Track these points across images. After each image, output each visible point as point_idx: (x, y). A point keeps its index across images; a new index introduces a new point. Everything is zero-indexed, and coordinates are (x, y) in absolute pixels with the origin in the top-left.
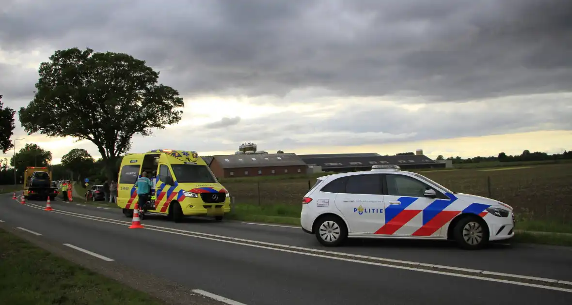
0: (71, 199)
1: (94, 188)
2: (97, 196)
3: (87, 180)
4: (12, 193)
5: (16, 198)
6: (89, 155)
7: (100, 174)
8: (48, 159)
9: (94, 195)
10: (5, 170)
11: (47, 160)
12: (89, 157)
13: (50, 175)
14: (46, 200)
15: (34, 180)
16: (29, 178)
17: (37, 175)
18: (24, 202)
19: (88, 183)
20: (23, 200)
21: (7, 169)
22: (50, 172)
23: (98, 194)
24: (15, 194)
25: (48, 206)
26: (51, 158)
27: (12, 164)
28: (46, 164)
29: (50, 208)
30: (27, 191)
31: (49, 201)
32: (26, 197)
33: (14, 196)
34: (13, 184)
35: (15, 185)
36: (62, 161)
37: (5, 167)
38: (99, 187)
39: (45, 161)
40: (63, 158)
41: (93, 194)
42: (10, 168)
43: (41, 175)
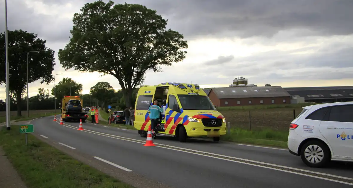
0: (97, 122)
1: (116, 113)
2: (117, 120)
3: (109, 107)
4: (53, 116)
5: (56, 120)
6: (111, 87)
7: (119, 102)
8: (80, 90)
9: (115, 119)
10: (47, 98)
11: (79, 91)
12: (111, 89)
13: (81, 103)
14: (79, 122)
15: (69, 106)
16: (66, 104)
17: (71, 102)
18: (62, 123)
19: (111, 109)
20: (61, 122)
21: (49, 97)
22: (82, 100)
23: (118, 118)
24: (55, 117)
25: (80, 126)
26: (82, 89)
27: (53, 94)
28: (78, 94)
29: (82, 128)
30: (65, 114)
31: (81, 123)
32: (64, 120)
33: (55, 119)
34: (54, 109)
36: (91, 91)
37: (47, 96)
38: (119, 112)
39: (77, 91)
40: (91, 89)
41: (114, 118)
42: (51, 97)
43: (75, 102)
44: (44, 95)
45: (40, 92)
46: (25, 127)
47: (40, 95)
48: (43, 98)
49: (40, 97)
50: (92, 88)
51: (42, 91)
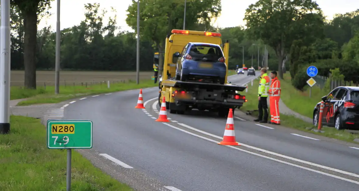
0: (276, 118)
1: (341, 94)
2: (346, 115)
3: (312, 70)
4: (131, 92)
5: (142, 105)
6: (315, 6)
7: (340, 56)
8: (212, 11)
9: (338, 113)
10: (111, 35)
11: (210, 14)
12: (314, 11)
13: (225, 54)
15: (187, 63)
16: (176, 57)
17: (194, 49)
18: (164, 117)
19: (315, 78)
20: (162, 113)
21: (116, 33)
22: (227, 45)
23: (349, 110)
24: (140, 96)
25: (228, 133)
26: (220, 10)
27: (129, 21)
28: (207, 26)
29: (231, 140)
30: (171, 90)
31: (230, 121)
32: (170, 107)
33: (139, 102)
34: (133, 69)
35: (136, 73)
36: (248, 18)
37: (111, 28)
38: (353, 92)
39: (205, 16)
40: (248, 10)
41: (335, 109)
42: (121, 31)
43: (205, 51)
44: (100, 24)
45: (88, 16)
46: (66, 128)
47: (89, 22)
48: (97, 36)
49: (90, 30)
50: (252, 5)
51: (96, 12)
